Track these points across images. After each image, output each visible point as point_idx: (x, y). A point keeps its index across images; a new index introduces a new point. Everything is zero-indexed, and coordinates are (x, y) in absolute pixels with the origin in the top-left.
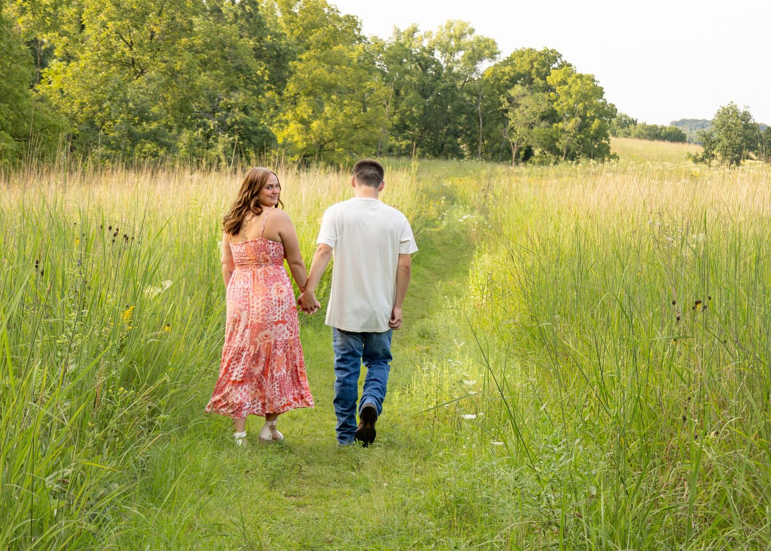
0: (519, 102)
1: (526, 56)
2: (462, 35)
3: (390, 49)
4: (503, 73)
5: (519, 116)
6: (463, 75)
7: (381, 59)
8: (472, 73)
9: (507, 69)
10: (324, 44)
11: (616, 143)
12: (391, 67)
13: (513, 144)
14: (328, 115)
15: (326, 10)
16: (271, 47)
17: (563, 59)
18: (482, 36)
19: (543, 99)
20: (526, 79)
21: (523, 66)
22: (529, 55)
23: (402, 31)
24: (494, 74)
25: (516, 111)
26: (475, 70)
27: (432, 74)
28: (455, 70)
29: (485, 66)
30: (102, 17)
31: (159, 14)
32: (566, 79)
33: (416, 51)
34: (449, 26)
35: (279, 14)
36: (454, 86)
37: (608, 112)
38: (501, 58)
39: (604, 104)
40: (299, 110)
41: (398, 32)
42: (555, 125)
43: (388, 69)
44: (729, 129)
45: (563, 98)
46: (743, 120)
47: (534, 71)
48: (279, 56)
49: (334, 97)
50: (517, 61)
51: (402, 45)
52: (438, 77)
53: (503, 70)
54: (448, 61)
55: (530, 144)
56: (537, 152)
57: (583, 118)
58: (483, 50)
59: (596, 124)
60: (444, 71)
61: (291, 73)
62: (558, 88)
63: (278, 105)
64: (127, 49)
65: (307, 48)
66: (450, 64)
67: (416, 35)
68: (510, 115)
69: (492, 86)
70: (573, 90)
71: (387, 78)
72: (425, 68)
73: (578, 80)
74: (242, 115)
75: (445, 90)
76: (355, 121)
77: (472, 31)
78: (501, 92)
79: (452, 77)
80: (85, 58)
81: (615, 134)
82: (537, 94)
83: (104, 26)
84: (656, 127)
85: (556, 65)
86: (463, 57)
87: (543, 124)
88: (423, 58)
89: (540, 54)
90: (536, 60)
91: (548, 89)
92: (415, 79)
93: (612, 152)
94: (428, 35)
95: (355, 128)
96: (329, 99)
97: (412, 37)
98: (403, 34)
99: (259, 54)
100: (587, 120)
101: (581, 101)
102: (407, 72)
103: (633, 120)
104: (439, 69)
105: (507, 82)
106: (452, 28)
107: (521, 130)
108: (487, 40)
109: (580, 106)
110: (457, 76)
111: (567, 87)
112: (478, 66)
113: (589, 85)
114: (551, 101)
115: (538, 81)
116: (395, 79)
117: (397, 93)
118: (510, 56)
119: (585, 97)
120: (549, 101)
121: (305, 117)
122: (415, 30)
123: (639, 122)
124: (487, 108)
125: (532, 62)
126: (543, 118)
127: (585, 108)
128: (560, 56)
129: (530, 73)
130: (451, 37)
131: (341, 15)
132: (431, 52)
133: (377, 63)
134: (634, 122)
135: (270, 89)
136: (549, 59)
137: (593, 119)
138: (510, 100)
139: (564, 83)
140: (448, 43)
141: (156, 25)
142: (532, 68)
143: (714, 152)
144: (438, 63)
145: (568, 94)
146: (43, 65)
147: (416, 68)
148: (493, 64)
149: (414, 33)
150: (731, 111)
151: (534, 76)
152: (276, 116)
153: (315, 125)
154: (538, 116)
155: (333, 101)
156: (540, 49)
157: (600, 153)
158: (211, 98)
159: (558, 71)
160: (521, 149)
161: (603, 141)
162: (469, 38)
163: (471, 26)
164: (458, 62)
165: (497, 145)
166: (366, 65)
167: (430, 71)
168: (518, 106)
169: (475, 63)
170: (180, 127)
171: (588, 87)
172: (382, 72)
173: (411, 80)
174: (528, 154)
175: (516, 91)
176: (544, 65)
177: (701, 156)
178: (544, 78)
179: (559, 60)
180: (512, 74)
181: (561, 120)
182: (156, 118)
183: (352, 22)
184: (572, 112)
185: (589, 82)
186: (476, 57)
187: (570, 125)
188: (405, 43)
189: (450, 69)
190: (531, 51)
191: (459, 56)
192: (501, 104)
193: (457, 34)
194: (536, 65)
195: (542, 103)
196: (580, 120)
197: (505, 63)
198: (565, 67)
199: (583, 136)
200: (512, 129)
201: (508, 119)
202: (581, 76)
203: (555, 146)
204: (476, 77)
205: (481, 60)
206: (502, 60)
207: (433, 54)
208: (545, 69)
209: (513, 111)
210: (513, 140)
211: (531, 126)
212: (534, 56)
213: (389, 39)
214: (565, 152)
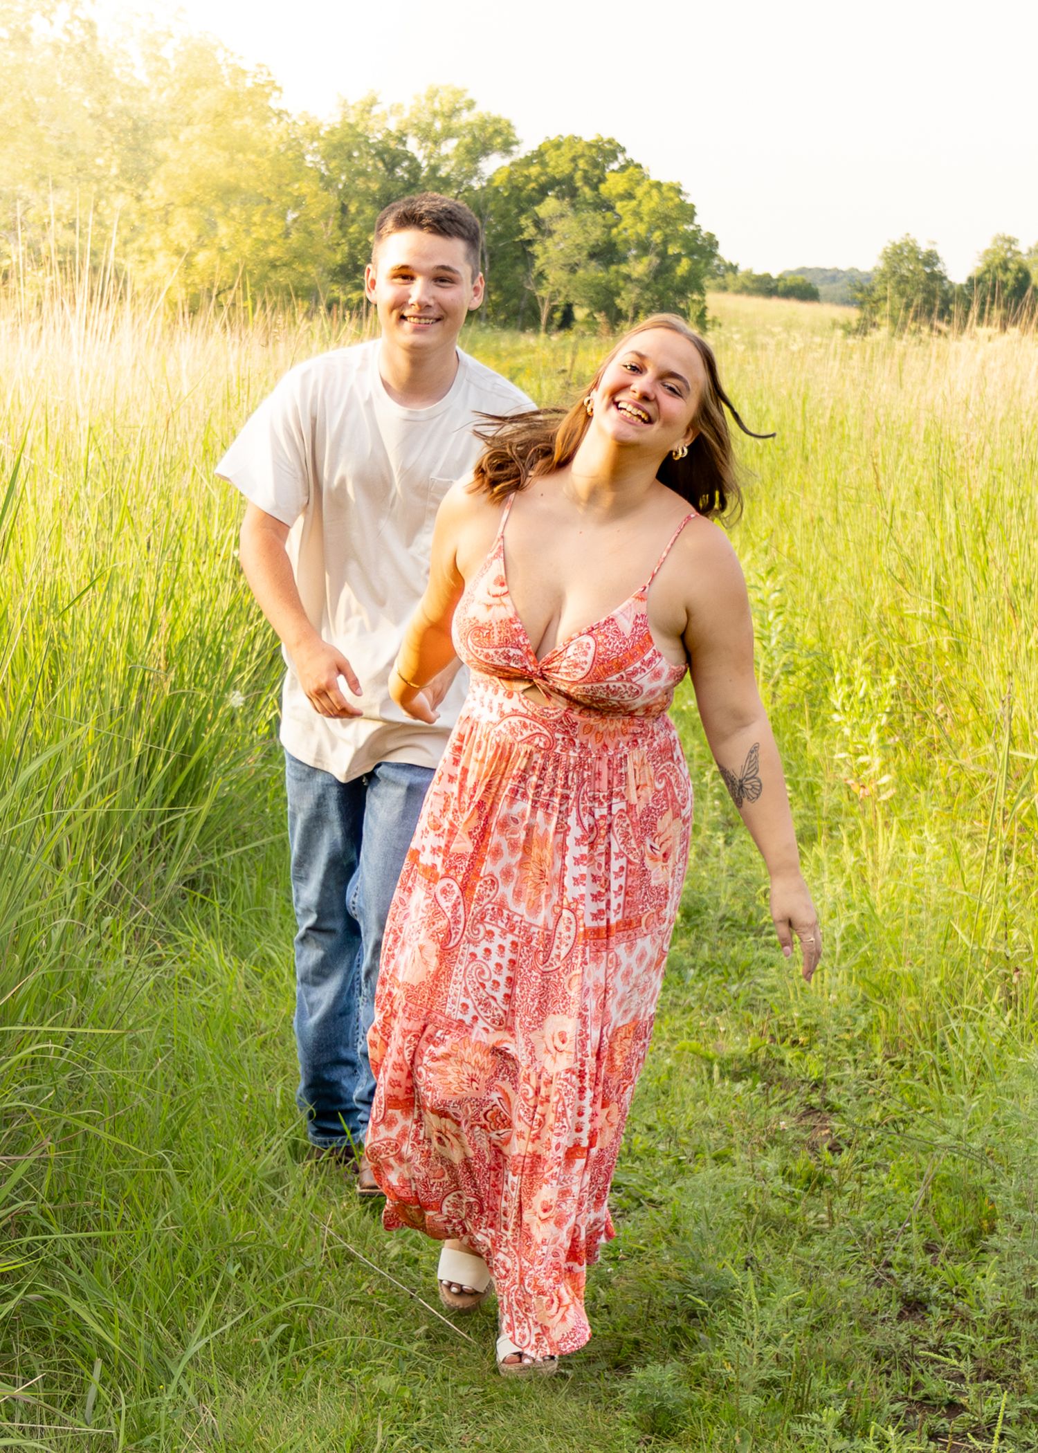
0: (554, 227)
1: (564, 149)
2: (455, 112)
3: (332, 133)
4: (528, 178)
5: (553, 252)
6: (455, 180)
7: (315, 152)
8: (471, 177)
9: (534, 170)
10: (218, 115)
11: (715, 301)
12: (333, 164)
13: (543, 299)
14: (225, 244)
15: (221, 56)
17: (628, 155)
18: (489, 114)
19: (594, 223)
20: (565, 188)
21: (559, 166)
22: (572, 147)
23: (351, 103)
24: (510, 179)
25: (549, 242)
26: (476, 172)
27: (402, 177)
28: (442, 173)
29: (493, 166)
32: (633, 189)
33: (376, 137)
34: (433, 95)
37: (704, 249)
38: (522, 151)
39: (696, 233)
40: (173, 232)
41: (345, 105)
42: (613, 268)
43: (328, 169)
44: (903, 280)
45: (628, 221)
46: (925, 265)
47: (578, 175)
48: (136, 129)
49: (235, 211)
50: (551, 157)
51: (351, 126)
52: (413, 182)
53: (526, 172)
54: (430, 157)
55: (571, 300)
56: (580, 313)
57: (663, 255)
58: (491, 138)
59: (683, 267)
60: (424, 174)
61: (159, 162)
62: (619, 206)
63: (137, 223)
66: (432, 162)
67: (376, 110)
68: (537, 249)
69: (507, 200)
70: (645, 209)
71: (327, 183)
72: (391, 167)
73: (654, 192)
76: (272, 252)
77: (471, 105)
78: (522, 211)
79: (436, 183)
82: (584, 215)
84: (769, 278)
85: (615, 166)
86: (457, 148)
87: (593, 265)
88: (387, 150)
89: (590, 146)
90: (582, 156)
91: (604, 205)
92: (375, 186)
93: (709, 316)
94: (396, 109)
95: (274, 266)
96: (225, 212)
97: (369, 112)
98: (353, 107)
100: (668, 261)
101: (658, 228)
102: (362, 173)
103: (731, 265)
104: (415, 169)
105: (534, 194)
106: (437, 100)
107: (555, 276)
108: (497, 121)
109: (657, 236)
110: (446, 182)
111: (634, 203)
112: (480, 165)
113: (671, 199)
114: (609, 227)
115: (587, 192)
116: (340, 186)
117: (344, 209)
118: (536, 148)
119: (666, 220)
120: (605, 226)
121: (185, 244)
122: (373, 102)
123: (741, 268)
124: (498, 237)
125: (574, 160)
126: (592, 256)
127: (665, 242)
129: (570, 178)
130: (435, 114)
132: (401, 140)
133: (308, 158)
134: (734, 269)
135: (120, 189)
136: (607, 152)
137: (678, 258)
138: (538, 223)
139: (629, 196)
140: (430, 125)
142: (575, 169)
143: (877, 319)
144: (413, 159)
145: (637, 214)
147: (375, 167)
148: (507, 161)
149: (371, 106)
150: (906, 249)
151: (579, 184)
152: (132, 240)
153: (202, 258)
154: (585, 253)
155: (233, 218)
156: (589, 137)
159: (618, 176)
160: (554, 309)
161: (695, 297)
162: (466, 117)
163: (469, 96)
164: (447, 158)
165: (515, 301)
166: (289, 160)
167: (399, 172)
168: (550, 233)
169: (475, 160)
171: (670, 204)
173: (368, 188)
174: (567, 320)
175: (549, 207)
176: (596, 165)
177: (854, 325)
178: (595, 188)
179: (621, 157)
180: (543, 178)
181: (624, 260)
183: (266, 79)
184: (644, 247)
185: (672, 195)
186: (479, 149)
187: (639, 268)
188: (358, 125)
189: (434, 169)
190: (574, 140)
191: (449, 147)
192: (521, 231)
193: (446, 109)
194: (582, 164)
195: (590, 228)
196: (656, 261)
197: (528, 162)
198: (631, 169)
199: (661, 288)
200: (541, 275)
201: (533, 257)
202: (658, 185)
203: (614, 305)
204: (476, 184)
205: (487, 155)
206: (522, 156)
207: (404, 143)
208: (597, 172)
209: (542, 242)
210: (543, 293)
211: (573, 269)
212: (579, 149)
213: (329, 117)
214: (631, 314)
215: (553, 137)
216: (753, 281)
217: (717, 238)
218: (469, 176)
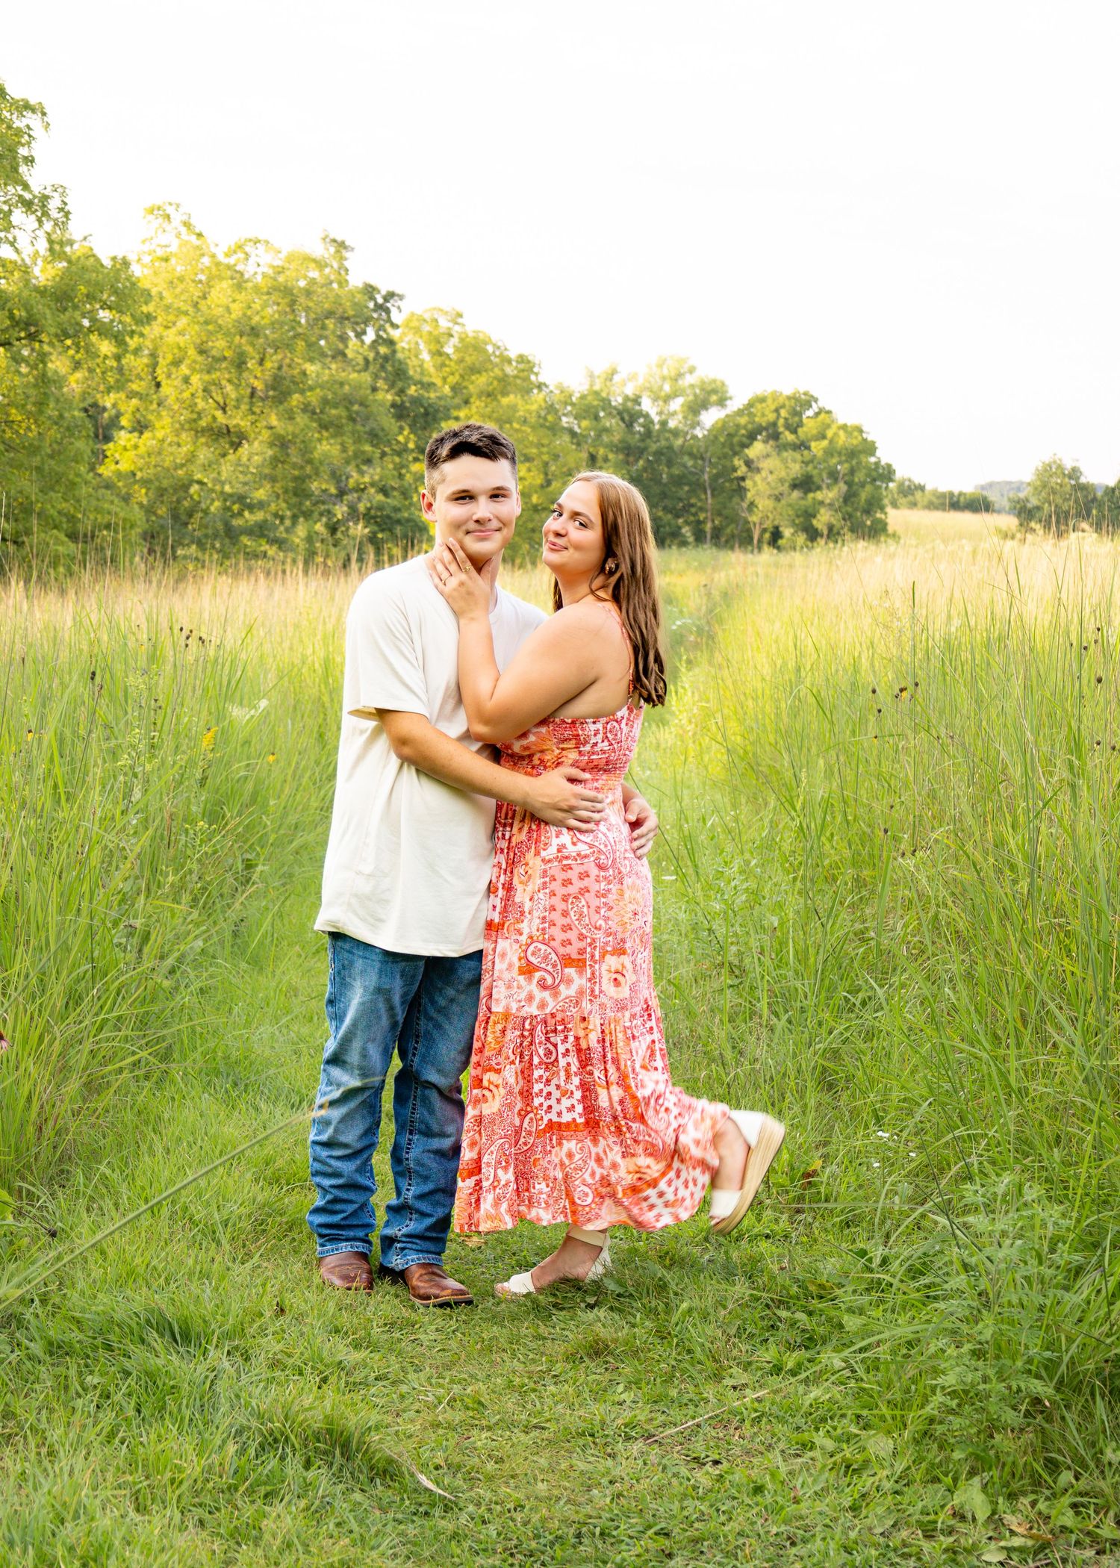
0: (761, 465)
1: (768, 402)
2: (680, 375)
3: (583, 397)
4: (738, 426)
5: (761, 486)
6: (682, 431)
7: (568, 413)
8: (695, 428)
9: (743, 421)
10: (489, 395)
11: (895, 517)
12: (583, 423)
13: (754, 523)
15: (490, 349)
16: (417, 401)
17: (821, 404)
18: (706, 377)
19: (794, 461)
20: (770, 433)
21: (764, 415)
22: (774, 400)
23: (596, 374)
24: (724, 428)
25: (758, 478)
26: (698, 424)
27: (639, 431)
28: (672, 424)
29: (711, 418)
30: (184, 369)
31: (261, 362)
32: (824, 431)
33: (617, 401)
34: (661, 365)
35: (425, 356)
36: (670, 448)
37: (883, 475)
38: (734, 405)
39: (877, 464)
41: (591, 376)
42: (811, 495)
43: (579, 427)
44: (1051, 491)
46: (1070, 478)
47: (781, 422)
48: (426, 414)
50: (756, 409)
51: (597, 393)
52: (648, 434)
53: (737, 422)
54: (660, 413)
55: (776, 523)
56: (787, 532)
57: (848, 483)
58: (710, 395)
59: (866, 492)
62: (813, 444)
64: (219, 414)
65: (467, 402)
66: (663, 417)
67: (616, 378)
68: (748, 484)
69: (723, 445)
70: (834, 446)
71: (577, 440)
72: (630, 425)
73: (842, 432)
74: (380, 497)
75: (659, 453)
77: (692, 370)
78: (735, 454)
79: (667, 435)
80: (163, 426)
81: (895, 505)
82: (785, 454)
83: (186, 380)
84: (951, 494)
85: (810, 413)
86: (682, 405)
87: (796, 494)
88: (627, 411)
89: (789, 398)
90: (783, 406)
91: (802, 446)
92: (616, 439)
93: (890, 529)
94: (633, 377)
97: (610, 381)
98: (598, 377)
99: (400, 411)
100: (855, 488)
101: (846, 461)
102: (605, 430)
103: (919, 485)
104: (649, 424)
105: (744, 439)
106: (664, 367)
107: (764, 504)
108: (713, 382)
109: (844, 468)
110: (676, 433)
111: (825, 442)
112: (701, 417)
113: (856, 437)
114: (804, 463)
115: (789, 437)
116: (589, 440)
118: (746, 402)
119: (852, 454)
120: (802, 463)
122: (614, 372)
123: (928, 488)
124: (716, 476)
125: (777, 411)
126: (794, 486)
127: (852, 471)
128: (816, 400)
129: (774, 424)
130: (664, 379)
131: (513, 354)
132: (637, 401)
133: (564, 419)
134: (922, 488)
135: (416, 460)
136: (802, 403)
137: (863, 485)
138: (749, 463)
139: (822, 436)
140: (661, 388)
141: (257, 377)
142: (779, 416)
143: (1032, 525)
144: (647, 416)
145: (828, 452)
146: (108, 439)
147: (617, 423)
148: (722, 414)
149: (612, 375)
150: (1054, 467)
151: (781, 429)
154: (787, 485)
156: (788, 391)
157: (876, 531)
158: (336, 476)
159: (812, 421)
160: (764, 530)
161: (879, 515)
162: (689, 380)
163: (691, 363)
164: (674, 413)
165: (732, 526)
166: (548, 422)
167: (636, 428)
168: (758, 470)
169: (697, 414)
170: (295, 518)
171: (855, 441)
172: (573, 434)
173: (611, 440)
174: (776, 536)
175: (757, 450)
176: (794, 413)
178: (794, 432)
179: (814, 406)
180: (750, 426)
181: (819, 488)
182: (261, 505)
183: (526, 365)
184: (835, 477)
185: (856, 434)
186: (697, 406)
187: (829, 494)
188: (602, 391)
189: (664, 423)
190: (775, 395)
191: (676, 404)
192: (735, 470)
193: (673, 374)
194: (783, 413)
195: (792, 465)
196: (844, 487)
197: (740, 413)
198: (823, 415)
199: (849, 509)
200: (752, 504)
201: (745, 490)
202: (844, 427)
203: (812, 526)
204: (699, 433)
205: (707, 409)
206: (735, 409)
207: (639, 404)
208: (796, 419)
209: (752, 478)
210: (754, 518)
211: (778, 499)
212: (781, 400)
213: (578, 386)
214: (825, 532)
215: (759, 392)
216: (938, 498)
217: (894, 467)
218: (694, 425)
